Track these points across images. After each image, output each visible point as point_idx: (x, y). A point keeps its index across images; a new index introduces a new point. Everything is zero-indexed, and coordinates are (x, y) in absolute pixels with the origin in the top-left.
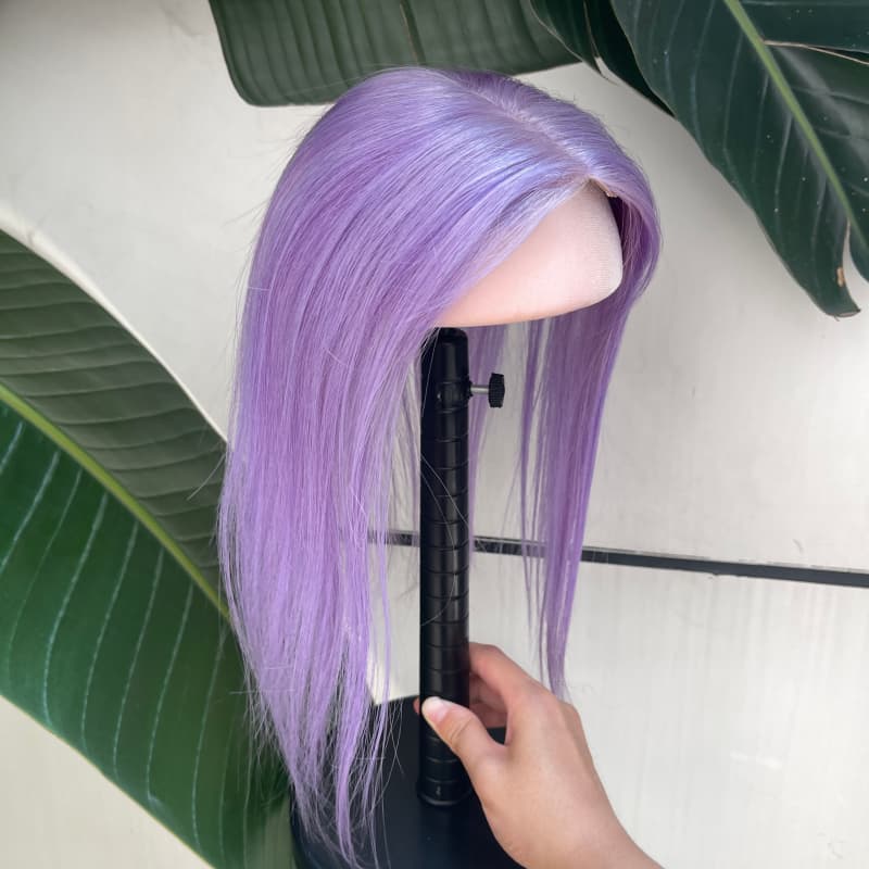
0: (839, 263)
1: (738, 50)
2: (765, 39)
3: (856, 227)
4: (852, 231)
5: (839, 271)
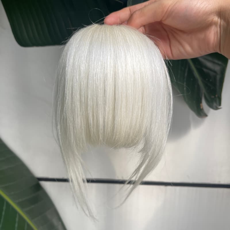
0: (201, 102)
3: (206, 93)
5: (201, 105)
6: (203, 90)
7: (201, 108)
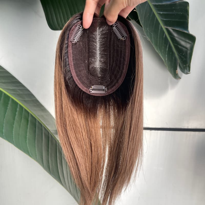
1: (160, 28)
2: (165, 26)
3: (180, 62)
4: (179, 63)
5: (177, 71)
6: (179, 61)
7: (177, 73)
